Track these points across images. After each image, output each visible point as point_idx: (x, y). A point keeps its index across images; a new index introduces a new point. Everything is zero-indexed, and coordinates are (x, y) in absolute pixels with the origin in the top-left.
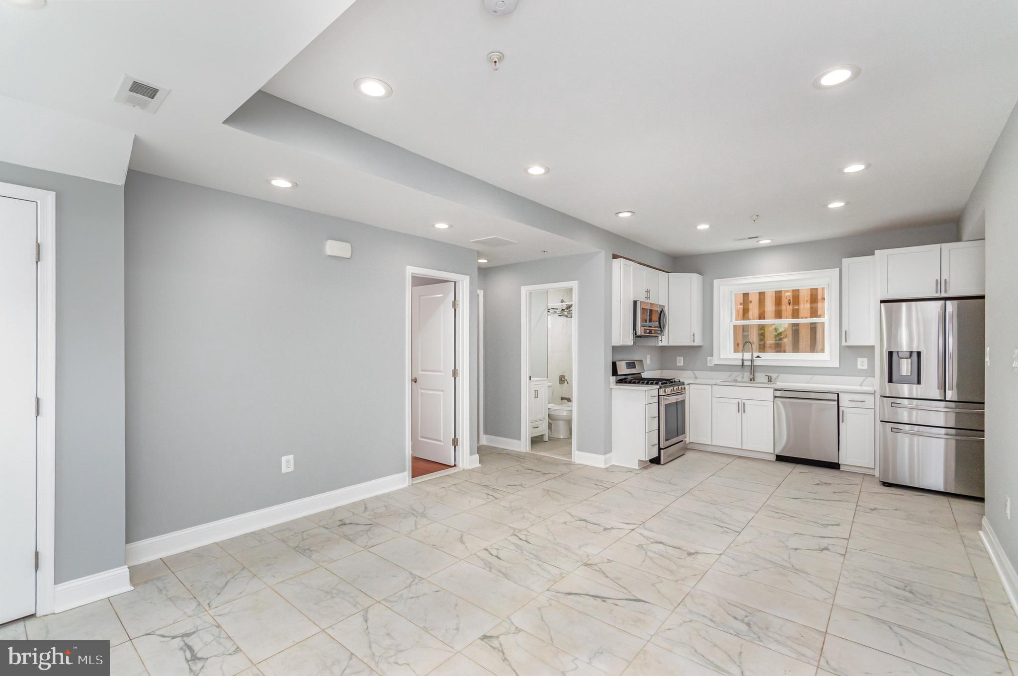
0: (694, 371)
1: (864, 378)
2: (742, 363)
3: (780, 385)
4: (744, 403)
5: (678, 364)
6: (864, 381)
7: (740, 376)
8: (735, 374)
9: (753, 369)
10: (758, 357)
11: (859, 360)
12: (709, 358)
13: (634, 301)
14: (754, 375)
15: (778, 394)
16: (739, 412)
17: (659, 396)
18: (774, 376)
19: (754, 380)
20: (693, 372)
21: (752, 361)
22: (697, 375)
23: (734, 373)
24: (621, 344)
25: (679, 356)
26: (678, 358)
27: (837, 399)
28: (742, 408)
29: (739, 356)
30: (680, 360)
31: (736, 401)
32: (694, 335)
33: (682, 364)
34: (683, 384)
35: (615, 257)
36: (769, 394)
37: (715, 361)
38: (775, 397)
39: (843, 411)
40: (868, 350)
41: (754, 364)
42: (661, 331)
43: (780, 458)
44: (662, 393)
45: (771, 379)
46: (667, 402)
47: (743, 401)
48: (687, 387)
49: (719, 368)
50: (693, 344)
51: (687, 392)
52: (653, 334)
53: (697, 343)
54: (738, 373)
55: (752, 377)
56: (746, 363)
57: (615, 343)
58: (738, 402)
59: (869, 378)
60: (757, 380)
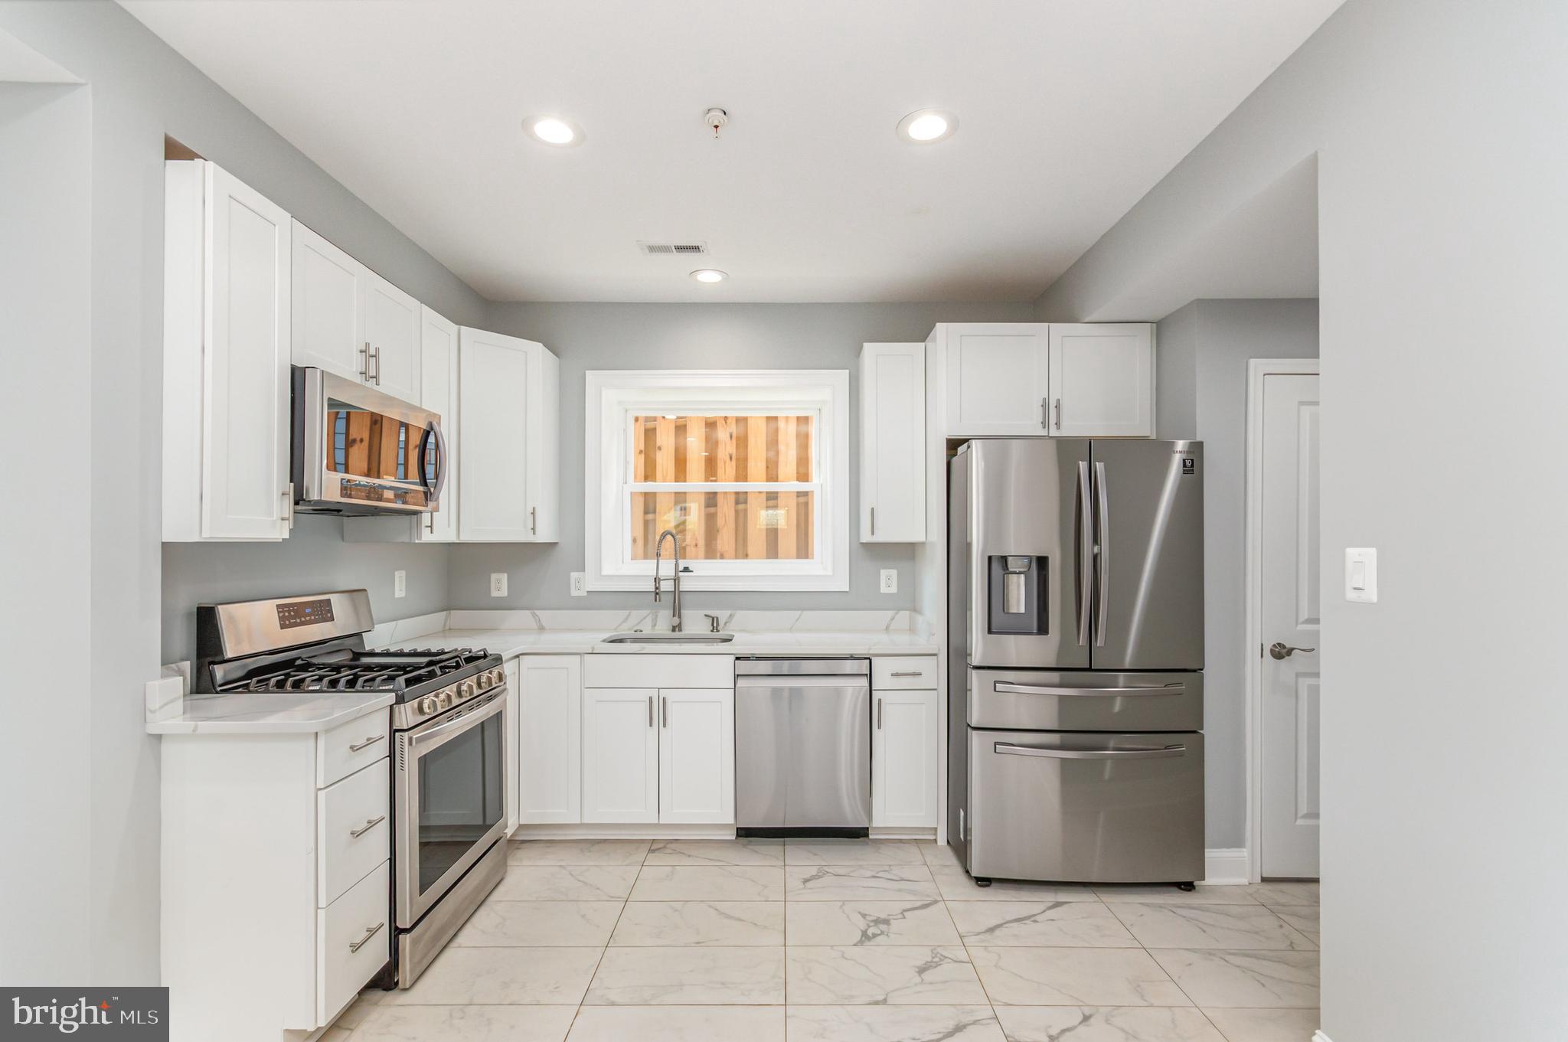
0: (536, 611)
1: (890, 613)
2: (657, 588)
3: (743, 643)
4: (664, 699)
5: (494, 594)
6: (893, 619)
7: (649, 621)
8: (637, 615)
9: (677, 602)
10: (686, 569)
11: (884, 573)
12: (574, 575)
13: (294, 369)
14: (680, 617)
15: (745, 667)
16: (651, 725)
17: (393, 732)
18: (722, 615)
19: (680, 630)
20: (534, 616)
21: (676, 580)
22: (544, 623)
23: (635, 613)
24: (208, 534)
25: (495, 572)
26: (494, 577)
27: (868, 673)
28: (658, 713)
29: (648, 567)
30: (499, 582)
31: (644, 695)
32: (533, 513)
33: (504, 593)
34: (498, 660)
35: (174, 151)
36: (720, 669)
37: (587, 582)
38: (737, 676)
39: (880, 700)
40: (906, 553)
41: (681, 590)
42: (428, 496)
43: (745, 833)
44: (407, 715)
45: (718, 624)
46: (425, 749)
47: (663, 693)
48: (508, 668)
49: (599, 600)
50: (531, 538)
51: (510, 683)
52: (388, 500)
53: (543, 536)
54: (645, 612)
55: (676, 621)
56: (667, 586)
57: (179, 529)
58: (651, 698)
59: (902, 612)
60: (689, 630)
